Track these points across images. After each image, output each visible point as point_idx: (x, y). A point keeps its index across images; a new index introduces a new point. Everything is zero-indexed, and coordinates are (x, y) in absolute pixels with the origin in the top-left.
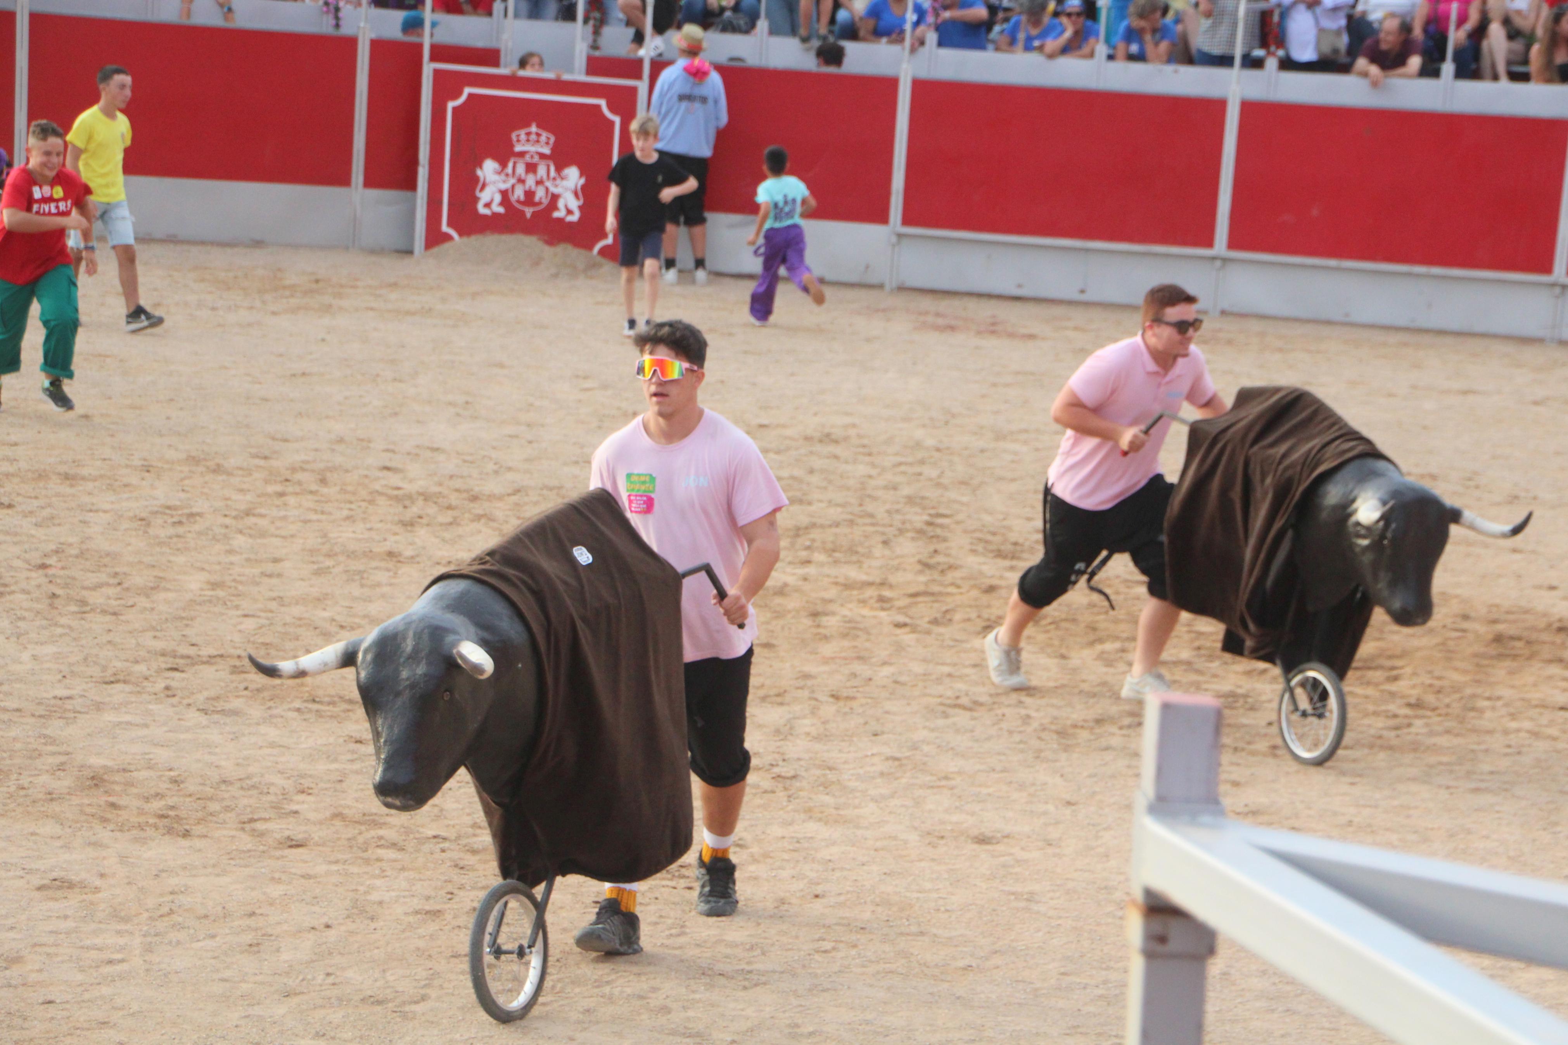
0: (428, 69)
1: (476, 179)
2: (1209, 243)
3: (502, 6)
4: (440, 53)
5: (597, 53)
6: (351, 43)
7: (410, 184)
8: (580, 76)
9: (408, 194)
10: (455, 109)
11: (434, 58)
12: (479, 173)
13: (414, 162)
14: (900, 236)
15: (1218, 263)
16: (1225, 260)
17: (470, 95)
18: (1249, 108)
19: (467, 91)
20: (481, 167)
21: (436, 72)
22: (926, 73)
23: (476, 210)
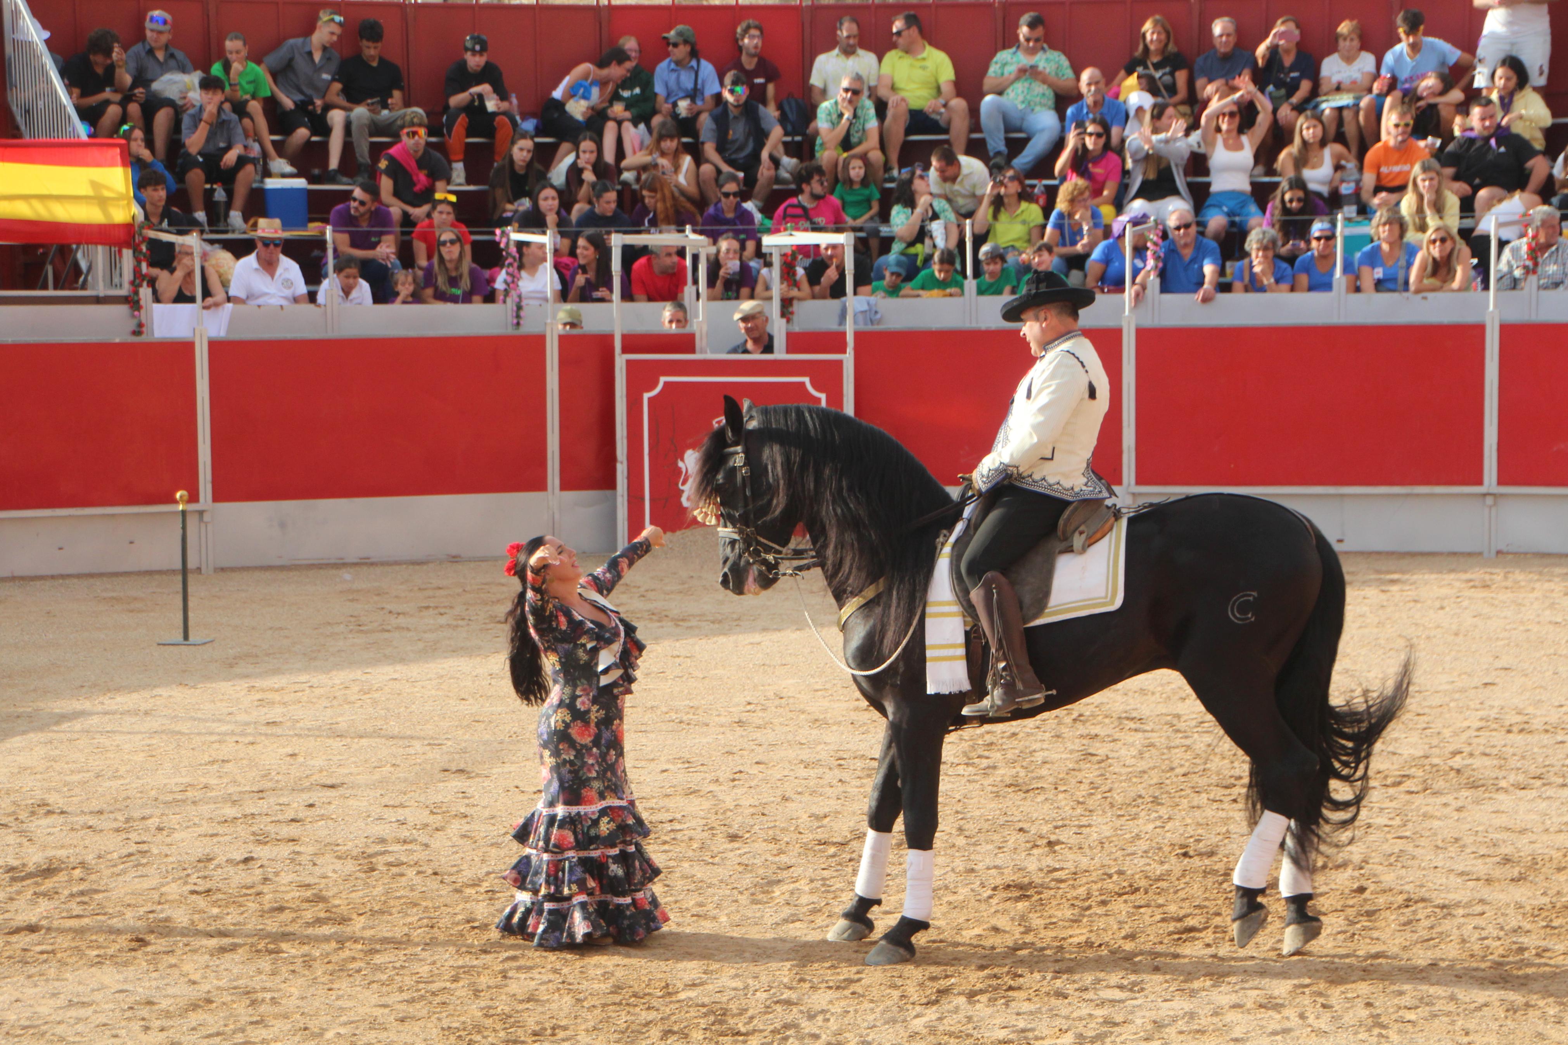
0: (621, 361)
1: (679, 471)
2: (1478, 480)
3: (694, 288)
4: (632, 343)
5: (796, 328)
6: (539, 341)
7: (609, 483)
8: (780, 354)
9: (608, 492)
10: (650, 399)
11: (625, 350)
12: (681, 464)
13: (611, 459)
14: (1134, 494)
15: (1489, 501)
16: (1494, 495)
17: (666, 383)
18: (1508, 331)
19: (663, 379)
20: (682, 460)
21: (629, 362)
22: (1150, 321)
23: (680, 504)
